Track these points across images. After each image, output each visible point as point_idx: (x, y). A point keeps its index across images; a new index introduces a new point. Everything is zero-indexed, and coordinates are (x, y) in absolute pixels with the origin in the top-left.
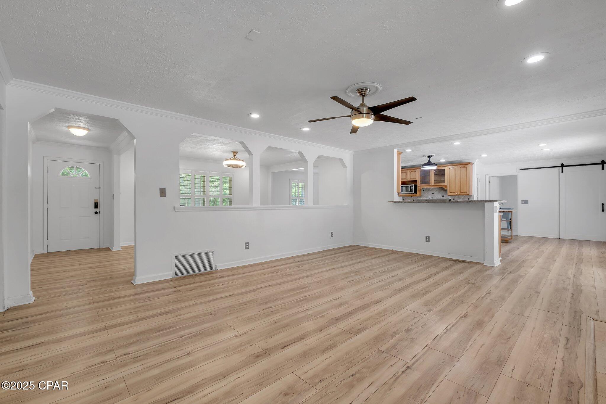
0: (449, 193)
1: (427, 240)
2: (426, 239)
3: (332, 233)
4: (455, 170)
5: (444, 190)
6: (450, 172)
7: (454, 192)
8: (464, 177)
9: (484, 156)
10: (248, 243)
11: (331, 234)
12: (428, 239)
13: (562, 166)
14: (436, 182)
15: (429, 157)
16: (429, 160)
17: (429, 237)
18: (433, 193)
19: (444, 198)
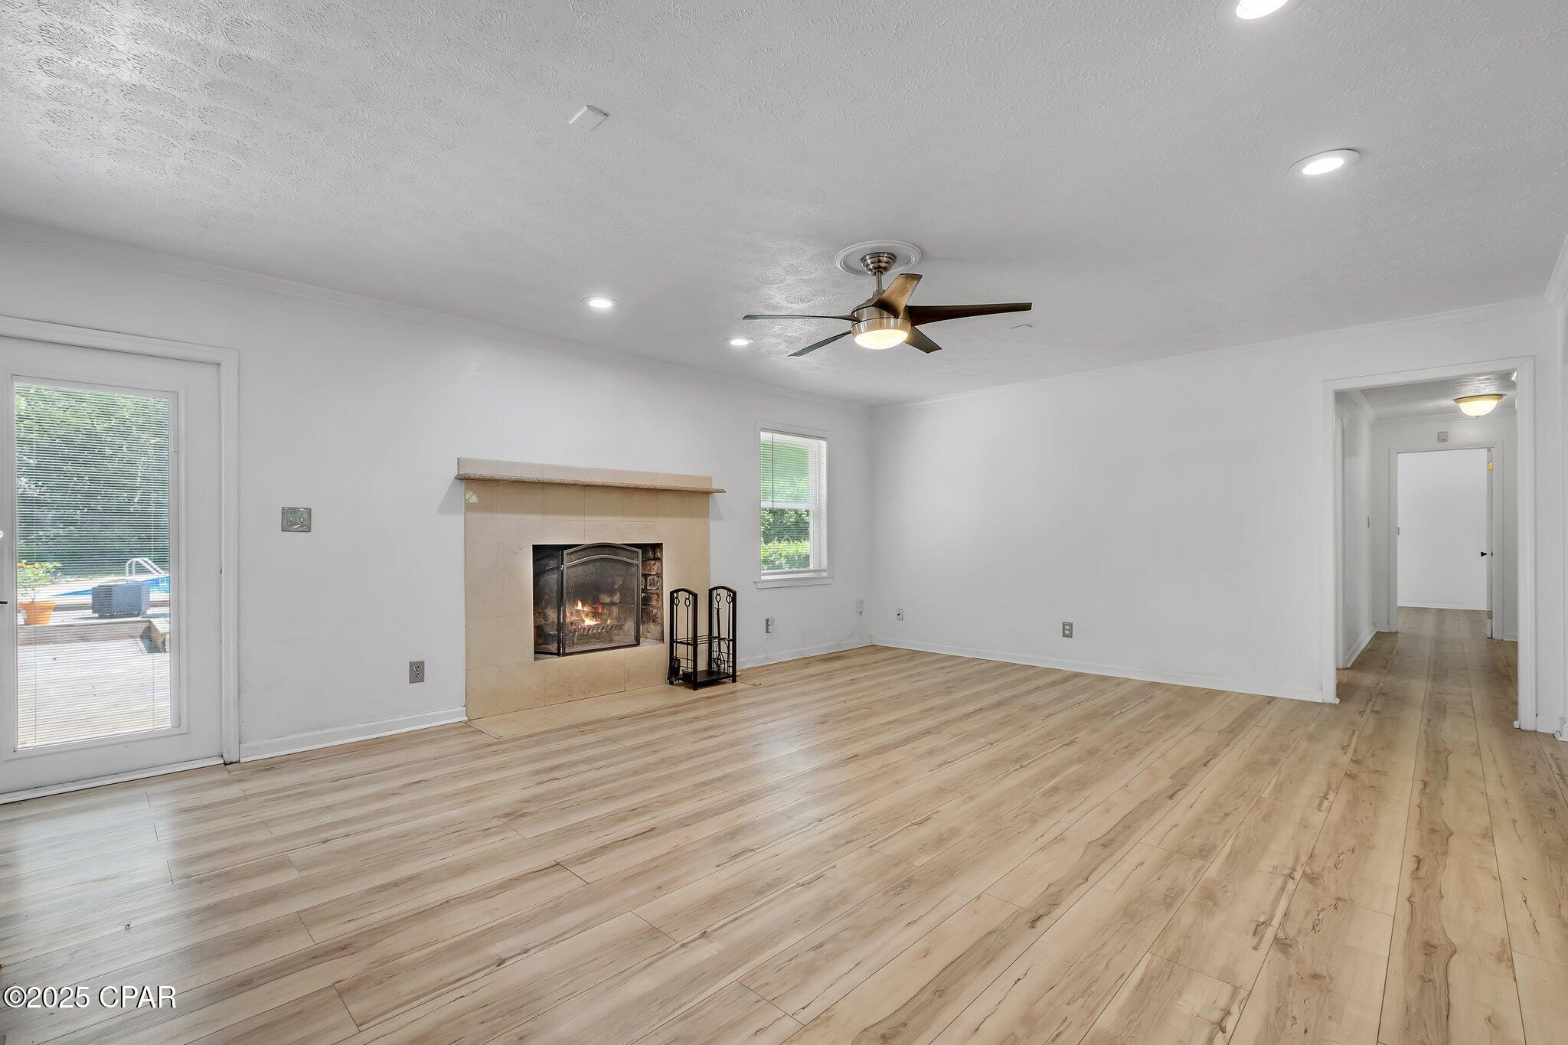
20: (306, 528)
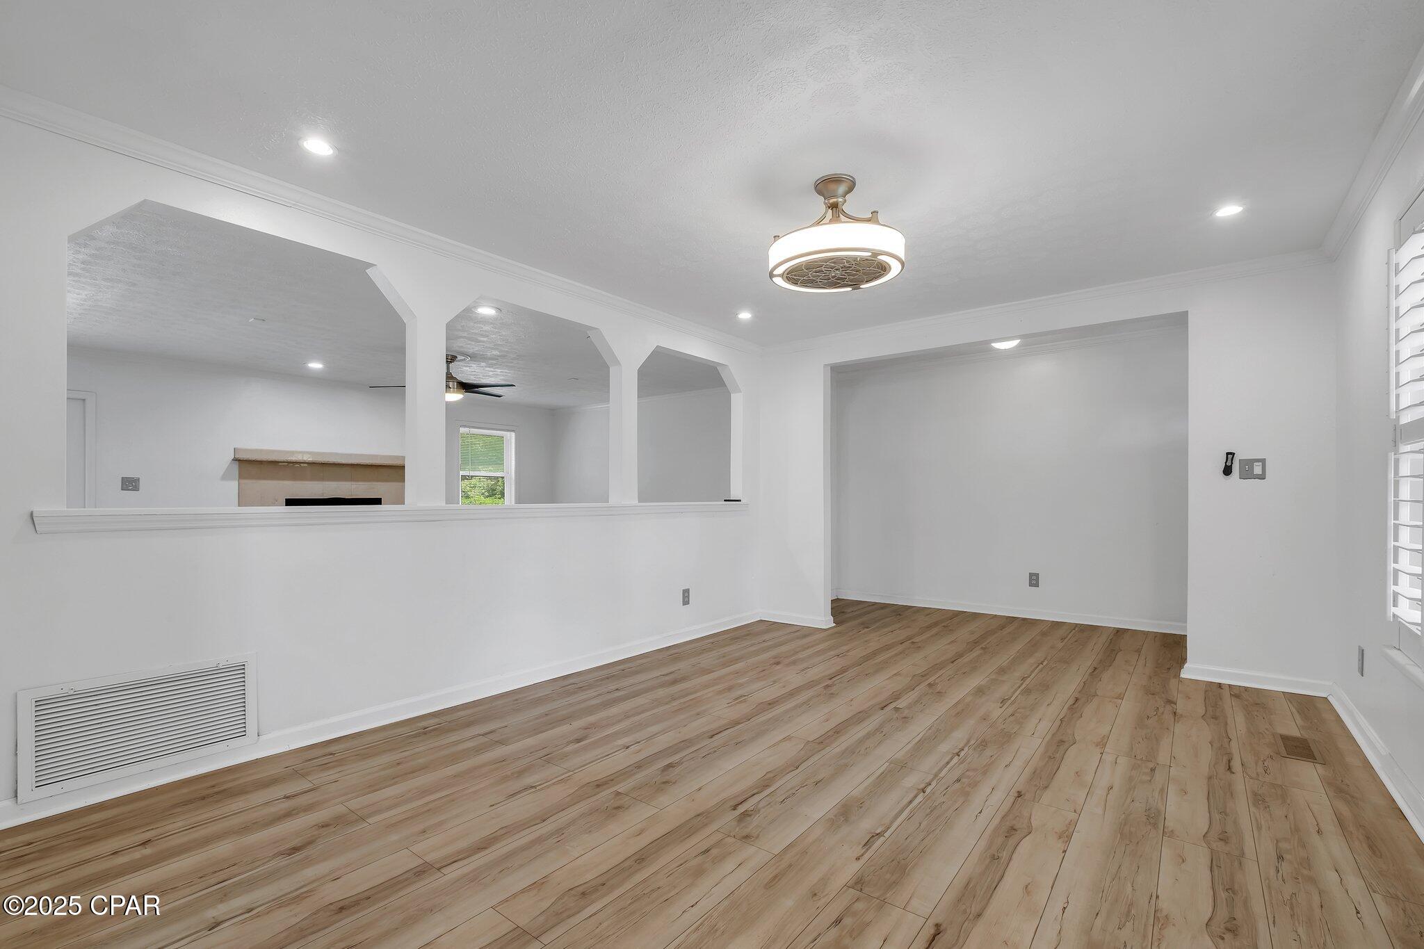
20: (136, 488)
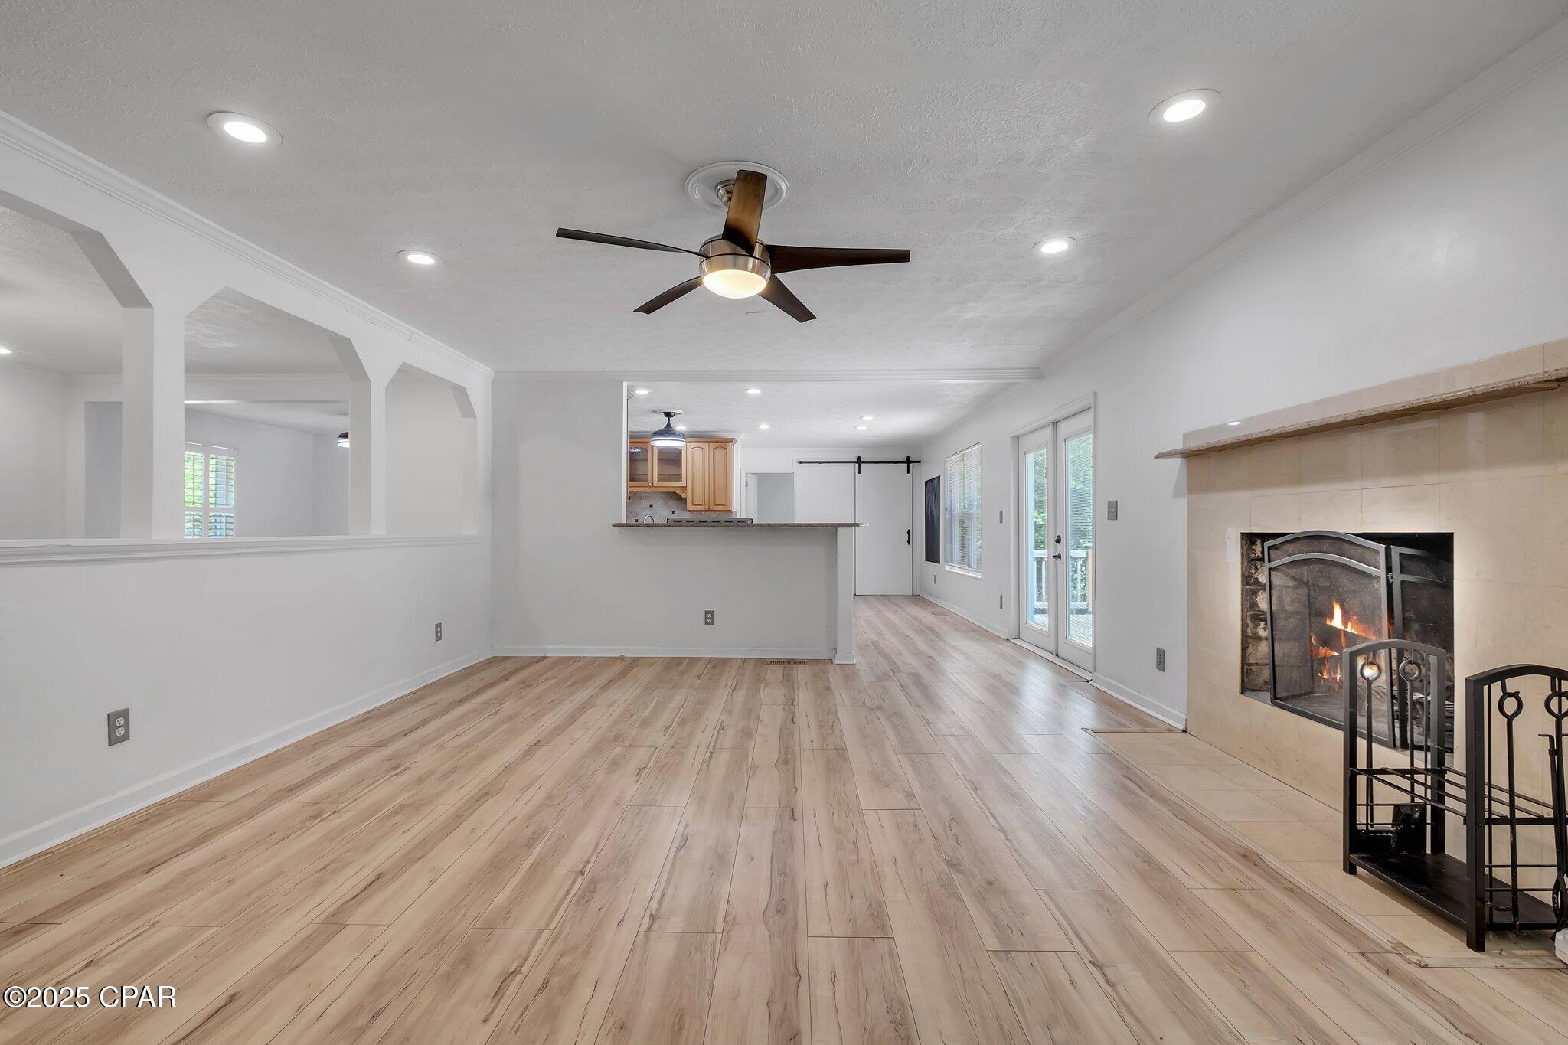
0: (690, 507)
1: (710, 620)
2: (706, 618)
3: (438, 626)
4: (704, 454)
5: (678, 498)
6: (694, 458)
7: (702, 505)
8: (720, 468)
9: (764, 427)
10: (125, 714)
11: (436, 629)
12: (710, 618)
13: (859, 461)
14: (662, 478)
15: (668, 415)
16: (669, 425)
17: (712, 613)
18: (651, 506)
19: (675, 517)
